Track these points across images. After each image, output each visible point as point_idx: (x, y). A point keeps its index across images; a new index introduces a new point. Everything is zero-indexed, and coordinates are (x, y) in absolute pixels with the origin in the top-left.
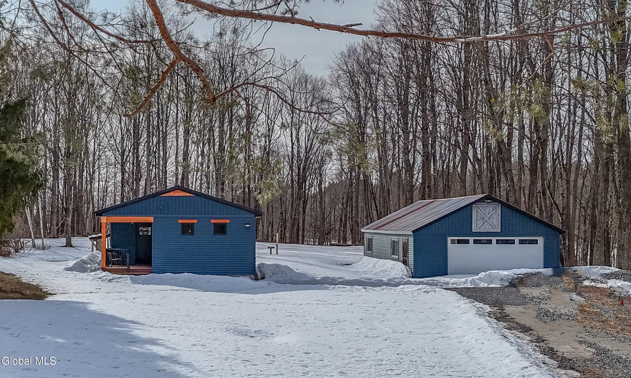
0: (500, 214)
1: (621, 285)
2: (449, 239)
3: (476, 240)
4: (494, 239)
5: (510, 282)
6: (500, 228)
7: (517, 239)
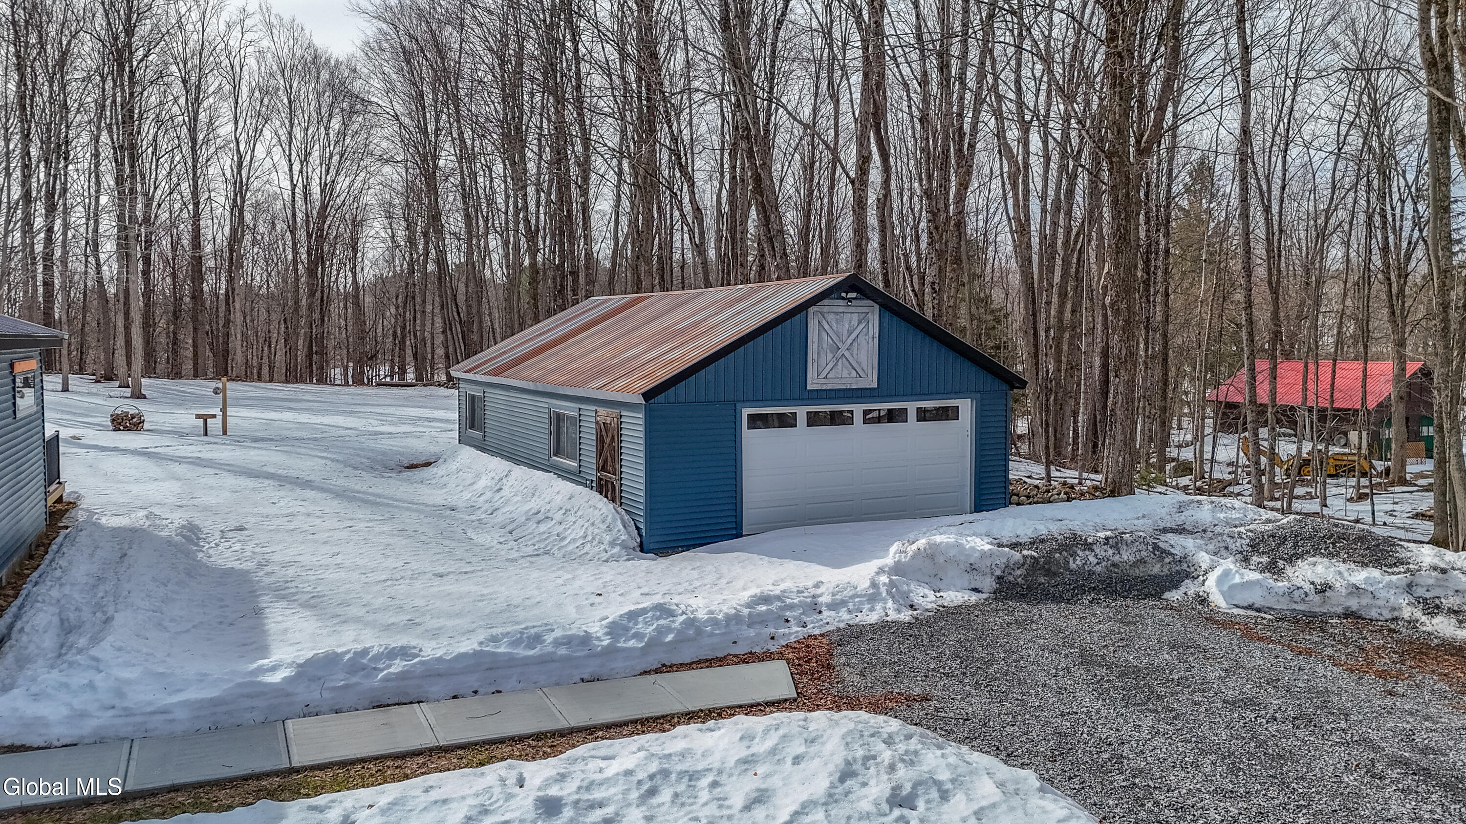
0: (877, 335)
1: (1367, 579)
2: (746, 412)
3: (817, 413)
4: (858, 409)
5: (999, 578)
6: (876, 380)
7: (912, 407)
